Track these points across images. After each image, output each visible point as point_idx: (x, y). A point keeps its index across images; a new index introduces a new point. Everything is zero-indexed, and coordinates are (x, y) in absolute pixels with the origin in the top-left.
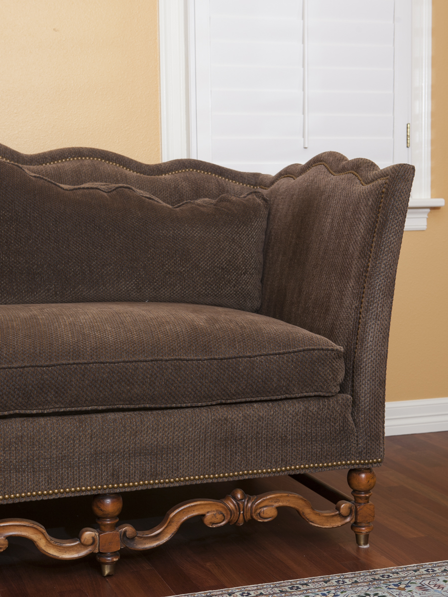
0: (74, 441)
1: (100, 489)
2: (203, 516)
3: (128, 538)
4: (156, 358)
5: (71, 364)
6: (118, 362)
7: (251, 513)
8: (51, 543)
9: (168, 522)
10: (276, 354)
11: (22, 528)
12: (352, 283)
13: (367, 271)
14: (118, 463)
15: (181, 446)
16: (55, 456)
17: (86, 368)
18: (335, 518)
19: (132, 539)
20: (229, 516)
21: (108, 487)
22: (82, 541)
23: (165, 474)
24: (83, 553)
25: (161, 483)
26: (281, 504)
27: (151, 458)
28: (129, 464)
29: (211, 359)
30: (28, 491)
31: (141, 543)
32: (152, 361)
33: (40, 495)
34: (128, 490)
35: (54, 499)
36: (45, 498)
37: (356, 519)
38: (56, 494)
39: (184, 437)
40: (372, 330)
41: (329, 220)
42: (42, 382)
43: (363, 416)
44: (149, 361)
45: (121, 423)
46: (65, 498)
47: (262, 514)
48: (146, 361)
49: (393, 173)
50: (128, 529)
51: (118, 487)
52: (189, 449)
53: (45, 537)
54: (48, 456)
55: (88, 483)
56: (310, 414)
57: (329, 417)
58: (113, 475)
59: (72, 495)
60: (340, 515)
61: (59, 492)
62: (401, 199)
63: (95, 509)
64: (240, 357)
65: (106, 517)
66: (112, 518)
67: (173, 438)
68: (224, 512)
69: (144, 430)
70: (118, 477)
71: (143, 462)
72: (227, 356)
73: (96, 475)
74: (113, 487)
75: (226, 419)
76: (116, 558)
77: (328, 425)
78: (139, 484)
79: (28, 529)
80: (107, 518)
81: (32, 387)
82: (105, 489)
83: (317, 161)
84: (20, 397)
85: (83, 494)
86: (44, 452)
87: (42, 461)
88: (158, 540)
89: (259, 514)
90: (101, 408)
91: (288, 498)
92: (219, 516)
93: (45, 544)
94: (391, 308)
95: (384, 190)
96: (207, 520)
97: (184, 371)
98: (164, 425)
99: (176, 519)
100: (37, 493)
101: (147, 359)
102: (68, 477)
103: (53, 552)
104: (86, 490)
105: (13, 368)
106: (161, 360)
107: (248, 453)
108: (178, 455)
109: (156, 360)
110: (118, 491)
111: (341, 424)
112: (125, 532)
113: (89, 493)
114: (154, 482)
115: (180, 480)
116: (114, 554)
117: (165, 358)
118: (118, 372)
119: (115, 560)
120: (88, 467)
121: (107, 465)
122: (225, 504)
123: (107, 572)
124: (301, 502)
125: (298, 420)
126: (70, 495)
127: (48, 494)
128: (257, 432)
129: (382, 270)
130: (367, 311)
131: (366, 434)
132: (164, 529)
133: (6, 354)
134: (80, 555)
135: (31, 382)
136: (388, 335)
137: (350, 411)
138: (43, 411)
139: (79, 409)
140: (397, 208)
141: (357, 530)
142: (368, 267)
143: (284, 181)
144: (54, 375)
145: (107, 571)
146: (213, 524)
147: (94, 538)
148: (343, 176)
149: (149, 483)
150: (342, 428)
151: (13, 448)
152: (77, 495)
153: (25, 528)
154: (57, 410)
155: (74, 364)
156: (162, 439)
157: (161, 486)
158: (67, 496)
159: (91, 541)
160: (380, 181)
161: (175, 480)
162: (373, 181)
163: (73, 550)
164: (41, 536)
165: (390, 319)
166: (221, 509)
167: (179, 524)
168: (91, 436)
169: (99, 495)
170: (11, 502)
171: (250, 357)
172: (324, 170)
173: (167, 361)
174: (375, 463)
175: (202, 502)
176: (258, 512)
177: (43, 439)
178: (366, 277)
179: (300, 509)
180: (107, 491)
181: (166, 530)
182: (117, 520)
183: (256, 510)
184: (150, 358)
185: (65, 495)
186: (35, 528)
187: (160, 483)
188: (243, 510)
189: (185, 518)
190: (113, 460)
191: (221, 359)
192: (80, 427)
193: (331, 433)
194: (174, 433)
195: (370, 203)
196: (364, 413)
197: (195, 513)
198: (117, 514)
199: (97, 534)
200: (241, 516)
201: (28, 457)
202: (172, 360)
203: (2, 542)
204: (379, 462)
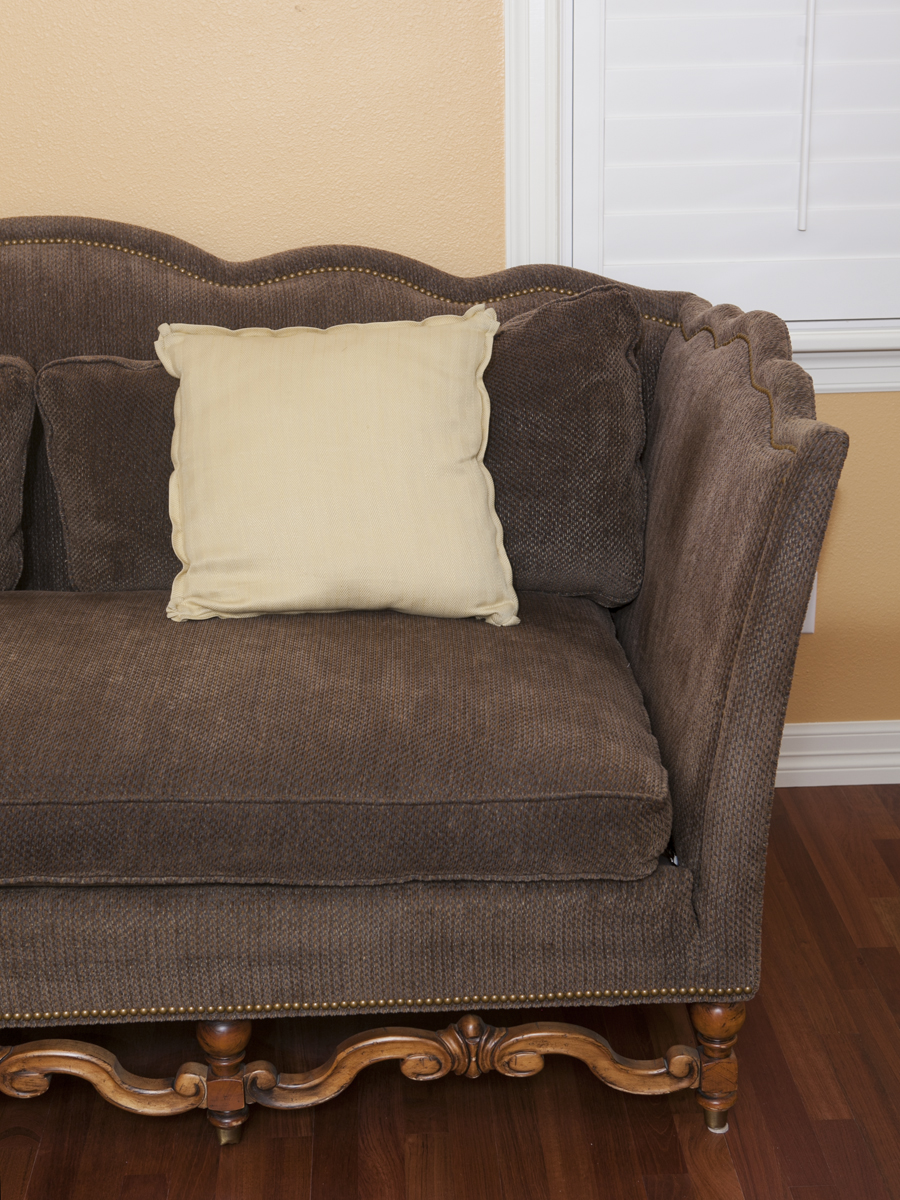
0: (147, 937)
1: (202, 1012)
2: (400, 1061)
3: (261, 1090)
4: (287, 797)
5: (125, 802)
6: (212, 802)
7: (492, 1062)
8: (122, 1089)
9: (333, 1067)
10: (524, 801)
11: (72, 1062)
14: (230, 976)
15: (346, 952)
17: (153, 811)
18: (659, 1079)
19: (269, 1091)
20: (450, 1065)
21: (216, 1010)
22: (178, 1089)
23: (318, 996)
24: (181, 1106)
25: (314, 1009)
26: (550, 1050)
27: (290, 969)
28: (251, 977)
29: (393, 804)
30: (73, 1008)
31: (285, 1099)
32: (277, 802)
33: (94, 1016)
34: (253, 1017)
36: (103, 1021)
37: (700, 1083)
38: (124, 1016)
39: (351, 938)
40: (738, 757)
42: (71, 832)
44: (269, 803)
46: (139, 1023)
47: (512, 1065)
48: (265, 803)
50: (260, 1072)
51: (234, 1010)
52: (361, 959)
53: (113, 1079)
55: (180, 1004)
56: (601, 908)
57: (639, 913)
59: (152, 1019)
60: (668, 1073)
61: (128, 1011)
64: (451, 803)
65: (218, 1055)
66: (230, 1056)
68: (440, 1057)
69: (275, 924)
70: (233, 995)
71: (275, 975)
72: (427, 799)
73: (191, 991)
74: (226, 1010)
75: (430, 912)
76: (237, 1121)
77: (638, 927)
78: (272, 1009)
79: (82, 1064)
80: (221, 1056)
81: (53, 839)
82: (210, 1013)
84: (31, 855)
85: (172, 1019)
86: (95, 952)
87: (92, 965)
88: (315, 1094)
89: (508, 1063)
90: (184, 880)
91: (566, 1041)
92: (431, 1065)
93: (112, 1089)
96: (408, 1069)
97: (339, 824)
99: (349, 1063)
100: (89, 1013)
101: (269, 798)
102: (141, 990)
103: (127, 1102)
104: (176, 1012)
105: (17, 804)
107: (477, 969)
109: (287, 802)
110: (234, 1017)
111: (667, 926)
112: (254, 1080)
113: (182, 1018)
114: (301, 1006)
116: (235, 1114)
117: (302, 799)
119: (235, 1124)
120: (176, 979)
122: (442, 1044)
123: (224, 1140)
124: (590, 1048)
125: (574, 918)
126: (148, 1018)
127: (109, 1014)
128: (493, 936)
129: (764, 644)
131: (717, 946)
132: (326, 1079)
133: (11, 776)
134: (174, 1111)
135: (51, 832)
138: (78, 880)
140: (801, 525)
141: (703, 1102)
144: (92, 819)
146: (419, 1075)
147: (198, 1085)
149: (292, 1007)
150: (667, 933)
152: (162, 1020)
153: (76, 1061)
154: (103, 880)
155: (129, 801)
156: (310, 940)
157: (312, 1014)
158: (142, 1019)
159: (192, 1090)
161: (339, 1005)
163: (163, 1101)
164: (104, 1076)
166: (433, 1051)
167: (355, 1072)
168: (177, 931)
169: (201, 1021)
171: (472, 803)
173: (305, 804)
174: (738, 994)
175: (398, 1039)
176: (506, 1059)
179: (589, 1061)
180: (214, 1016)
181: (330, 1080)
182: (238, 1060)
183: (501, 1058)
184: (275, 797)
185: (137, 1020)
186: (93, 1063)
188: (477, 1055)
189: (366, 1062)
190: (219, 970)
191: (414, 805)
193: (644, 942)
196: (716, 908)
197: (386, 1056)
198: (239, 1047)
199: (204, 1079)
200: (473, 1066)
201: (66, 957)
202: (316, 802)
203: (38, 1081)
204: (747, 993)
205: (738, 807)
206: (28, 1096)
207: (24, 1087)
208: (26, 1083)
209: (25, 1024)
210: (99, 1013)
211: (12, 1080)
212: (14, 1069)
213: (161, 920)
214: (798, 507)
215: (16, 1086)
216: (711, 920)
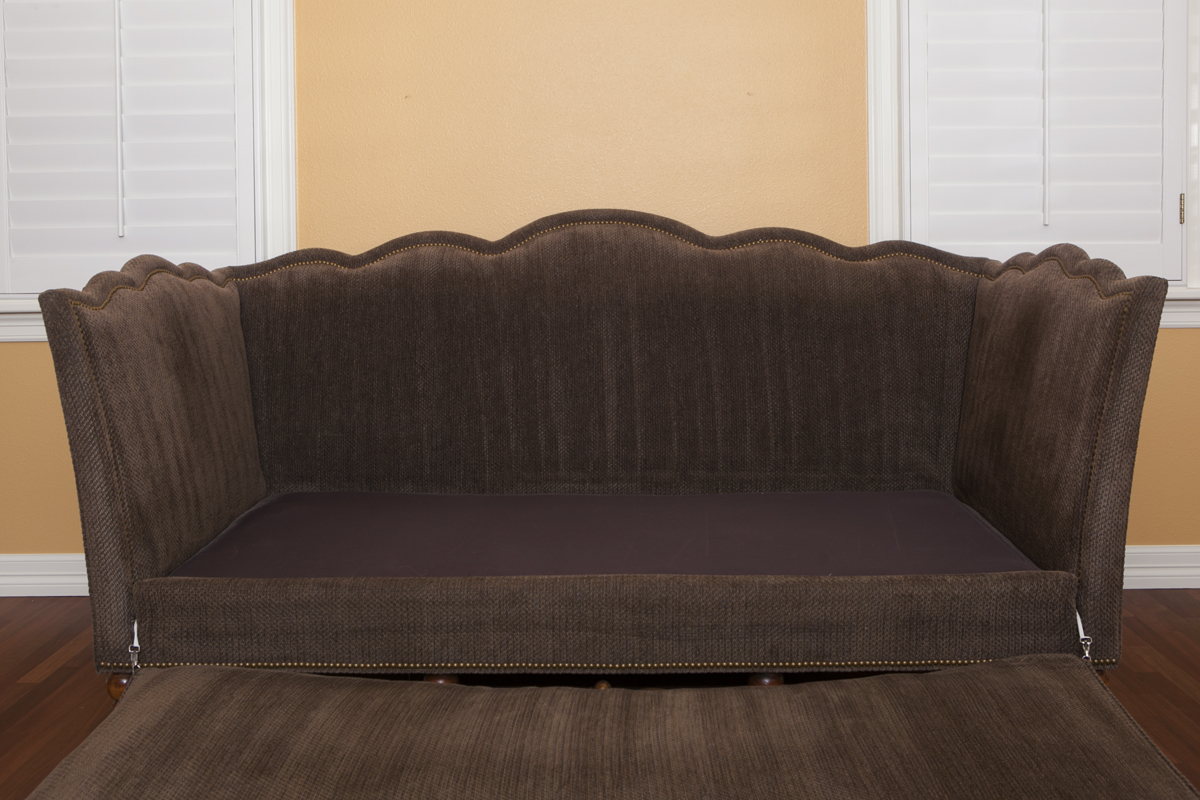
0: (726, 608)
1: (756, 667)
12: (1082, 427)
13: (1101, 414)
14: (778, 639)
15: (855, 624)
16: (703, 624)
21: (765, 665)
27: (817, 636)
28: (791, 641)
30: (673, 662)
33: (686, 667)
34: (789, 671)
35: (702, 674)
36: (692, 672)
39: (858, 613)
40: (1107, 492)
41: (1058, 339)
43: (1092, 603)
45: (782, 591)
46: (715, 674)
49: (1138, 288)
51: (778, 666)
52: (864, 629)
54: (696, 624)
55: (742, 660)
56: (1021, 596)
57: (1045, 601)
58: (771, 652)
61: (709, 665)
62: (1148, 323)
67: (845, 613)
70: (778, 655)
71: (807, 640)
73: (751, 650)
74: (772, 666)
75: (911, 596)
77: (1044, 611)
78: (803, 665)
82: (762, 667)
83: (1050, 254)
85: (737, 671)
86: (692, 619)
87: (689, 629)
94: (1133, 464)
95: (1126, 309)
98: (834, 598)
100: (683, 665)
102: (719, 650)
104: (740, 666)
107: (939, 639)
108: (850, 634)
110: (777, 671)
111: (1063, 612)
113: (743, 671)
114: (821, 664)
115: (853, 664)
120: (742, 641)
121: (764, 639)
125: (1003, 602)
126: (721, 670)
128: (951, 614)
129: (1121, 415)
130: (1100, 466)
131: (1095, 626)
136: (1129, 499)
137: (1075, 595)
140: (1142, 335)
142: (1103, 408)
143: (1010, 273)
148: (1079, 281)
149: (815, 665)
150: (1063, 617)
151: (657, 612)
152: (730, 671)
156: (831, 614)
158: (718, 671)
160: (1122, 297)
161: (846, 664)
162: (1113, 294)
165: (1131, 478)
168: (746, 605)
169: (754, 674)
170: (653, 672)
172: (1058, 268)
174: (1108, 664)
178: (1100, 420)
180: (764, 670)
185: (715, 671)
187: (828, 665)
190: (771, 635)
192: (733, 592)
193: (1048, 622)
194: (846, 608)
195: (1107, 325)
196: (1094, 599)
201: (673, 622)
204: (1113, 663)
205: (1108, 527)
209: (642, 671)
210: (690, 665)
213: (736, 597)
214: (1139, 323)
216: (1090, 608)
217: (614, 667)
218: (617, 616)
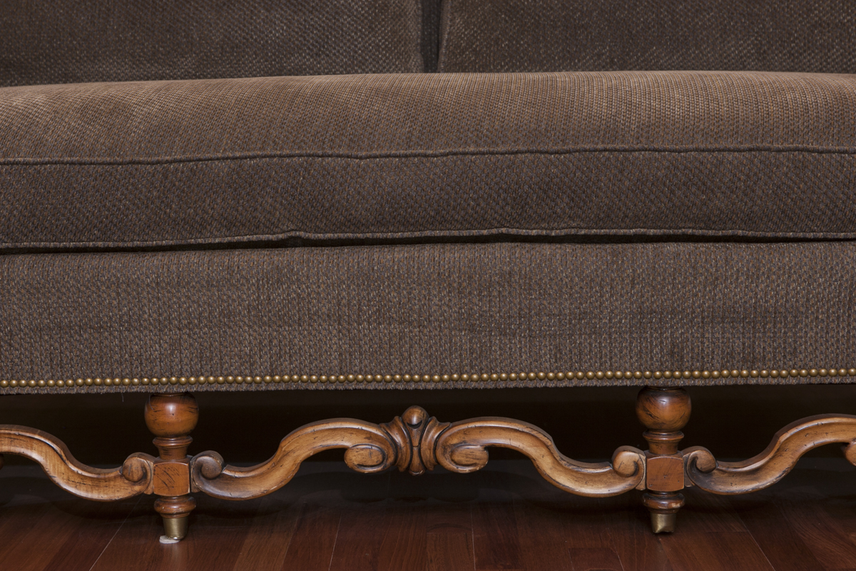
0: (602, 287)
1: (648, 378)
2: (846, 444)
3: (700, 471)
4: (759, 145)
5: (601, 151)
6: (685, 150)
8: (561, 465)
9: (776, 449)
11: (513, 435)
14: (682, 333)
15: (802, 310)
16: (567, 312)
17: (627, 159)
19: (708, 472)
21: (663, 376)
22: (617, 466)
23: (770, 360)
24: (618, 488)
25: (763, 377)
27: (744, 328)
28: (703, 336)
30: (522, 371)
31: (724, 483)
32: (750, 150)
33: (541, 380)
34: (700, 383)
35: (566, 388)
36: (551, 385)
38: (570, 379)
39: (809, 293)
42: (547, 179)
44: (744, 151)
45: (688, 261)
46: (586, 387)
48: (739, 151)
50: (701, 455)
51: (682, 376)
52: (817, 318)
53: (552, 454)
54: (556, 312)
55: (627, 366)
58: (672, 354)
59: (599, 384)
61: (575, 376)
63: (641, 412)
65: (658, 428)
66: (671, 431)
67: (787, 293)
69: (732, 276)
70: (682, 359)
71: (728, 335)
73: (640, 352)
74: (672, 376)
76: (677, 503)
78: (721, 376)
79: (523, 437)
80: (661, 430)
81: (530, 187)
82: (657, 379)
84: (507, 204)
85: (618, 383)
86: (549, 304)
87: (545, 319)
88: (756, 479)
90: (652, 232)
93: (550, 465)
96: (853, 454)
98: (770, 270)
99: (791, 446)
100: (537, 376)
101: (742, 147)
102: (591, 351)
103: (564, 481)
104: (624, 377)
105: (497, 153)
106: (769, 150)
108: (795, 326)
109: (759, 150)
110: (681, 383)
112: (694, 459)
113: (629, 384)
114: (750, 374)
115: (799, 374)
116: (675, 495)
117: (776, 146)
118: (686, 168)
119: (674, 505)
120: (627, 336)
121: (661, 334)
123: (660, 526)
126: (595, 383)
127: (556, 378)
132: (768, 462)
133: (488, 130)
134: (611, 492)
135: (528, 179)
138: (548, 232)
139: (613, 231)
144: (568, 168)
145: (661, 524)
147: (637, 464)
149: (740, 375)
152: (608, 384)
153: (516, 434)
154: (573, 232)
155: (605, 150)
156: (766, 294)
157: (761, 381)
159: (631, 469)
161: (789, 373)
163: (601, 482)
164: (544, 451)
167: (798, 454)
168: (633, 281)
169: (646, 388)
173: (779, 151)
175: (844, 420)
177: (547, 280)
180: (661, 383)
181: (771, 464)
182: (681, 437)
184: (747, 146)
185: (585, 384)
186: (533, 436)
189: (810, 445)
190: (672, 327)
194: (788, 285)
197: (829, 439)
198: (679, 424)
199: (643, 458)
201: (521, 309)
202: (789, 150)
203: (478, 454)
206: (467, 470)
207: (464, 460)
208: (467, 456)
211: (452, 453)
212: (455, 441)
215: (456, 458)
217: (431, 380)
218: (436, 300)
